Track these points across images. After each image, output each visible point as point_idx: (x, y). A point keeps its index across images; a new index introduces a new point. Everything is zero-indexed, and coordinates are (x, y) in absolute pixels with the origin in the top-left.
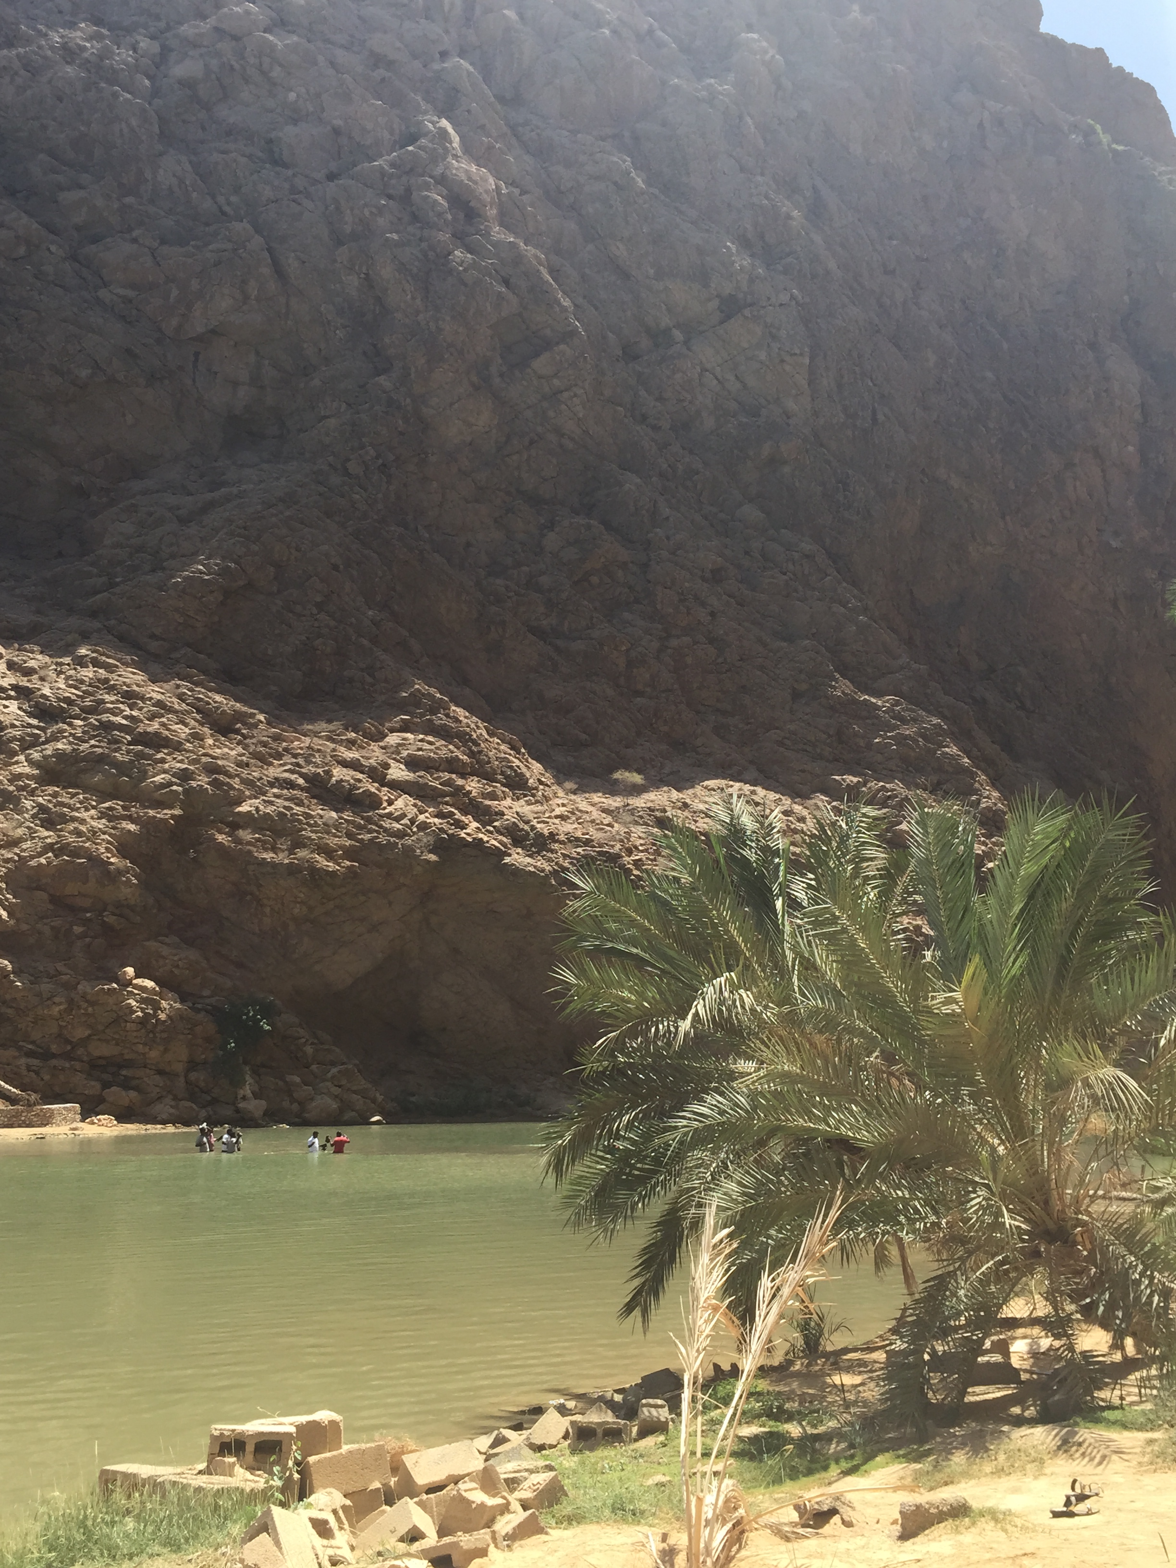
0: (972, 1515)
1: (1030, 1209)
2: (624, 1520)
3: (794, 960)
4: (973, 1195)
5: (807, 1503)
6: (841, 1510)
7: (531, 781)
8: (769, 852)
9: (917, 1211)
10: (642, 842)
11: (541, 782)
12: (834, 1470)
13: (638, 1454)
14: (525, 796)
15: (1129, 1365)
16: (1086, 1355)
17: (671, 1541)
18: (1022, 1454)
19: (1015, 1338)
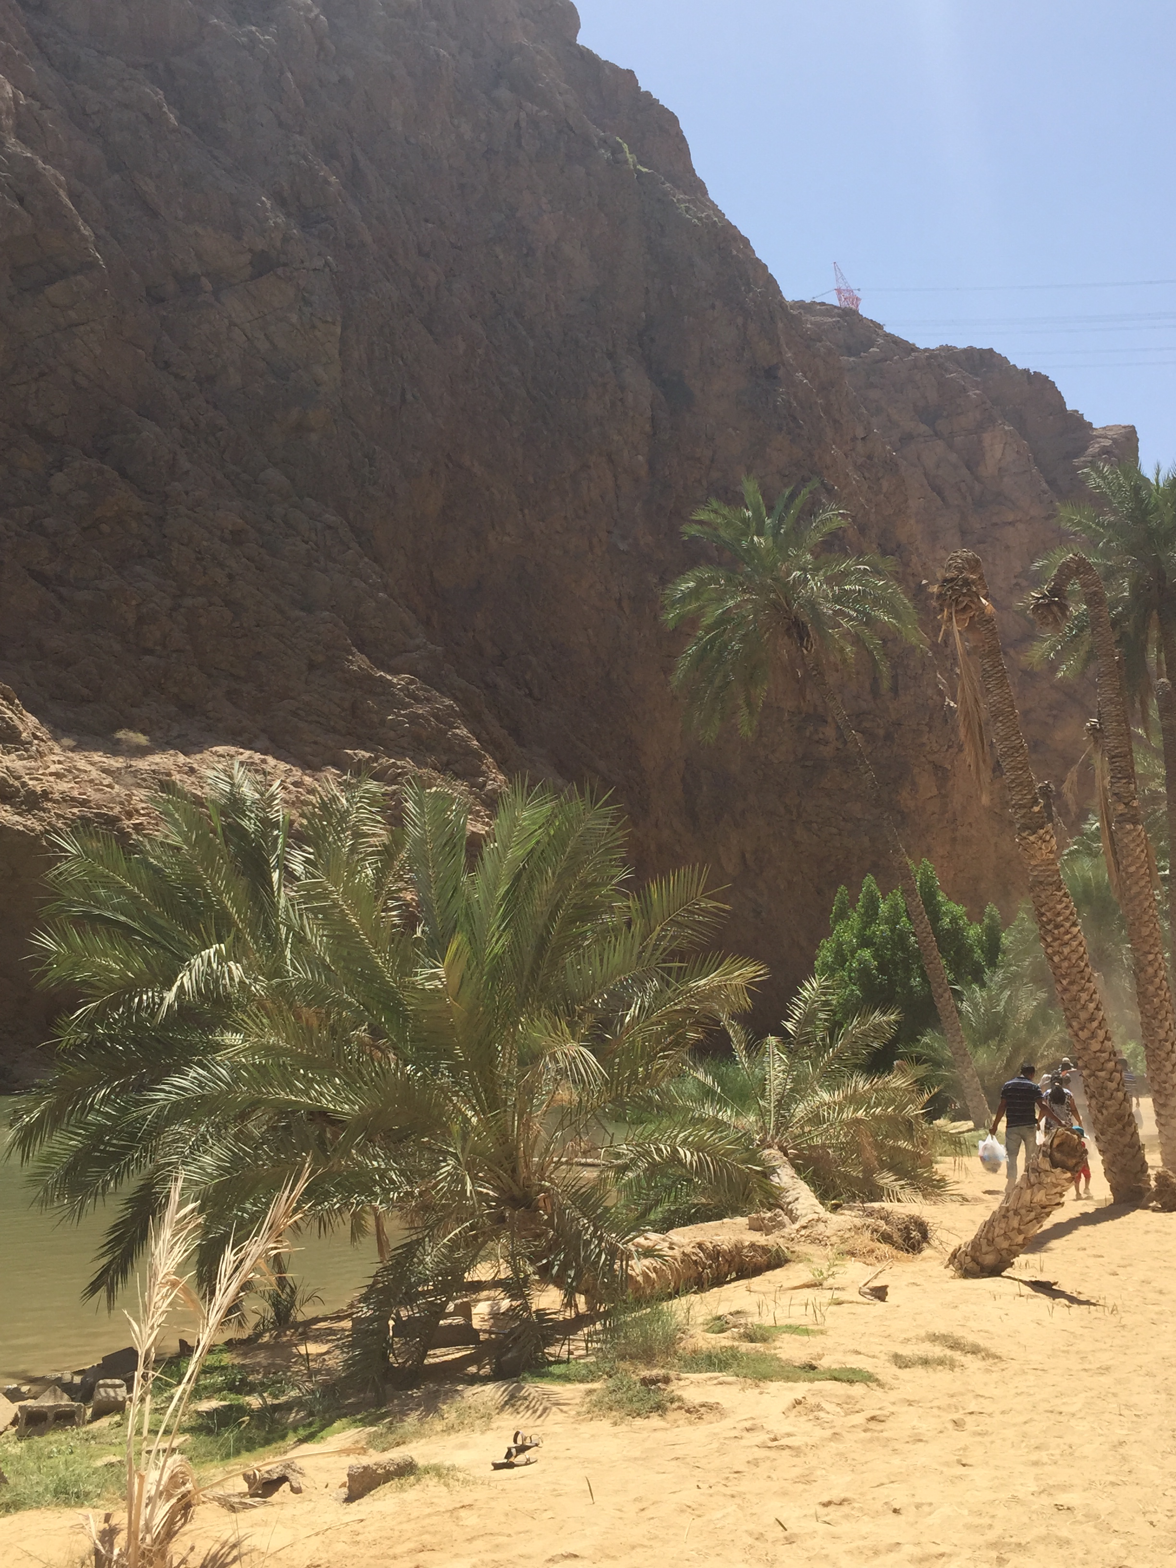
0: (417, 1472)
1: (499, 1177)
2: (67, 1504)
3: (287, 935)
4: (443, 1164)
5: (257, 1472)
6: (291, 1477)
7: (24, 735)
8: (268, 824)
9: (392, 1182)
10: (144, 805)
11: (36, 737)
12: (291, 1439)
13: (90, 1436)
14: (17, 750)
15: (580, 1321)
16: (541, 1313)
17: (113, 1521)
18: (472, 1411)
19: (479, 1301)
